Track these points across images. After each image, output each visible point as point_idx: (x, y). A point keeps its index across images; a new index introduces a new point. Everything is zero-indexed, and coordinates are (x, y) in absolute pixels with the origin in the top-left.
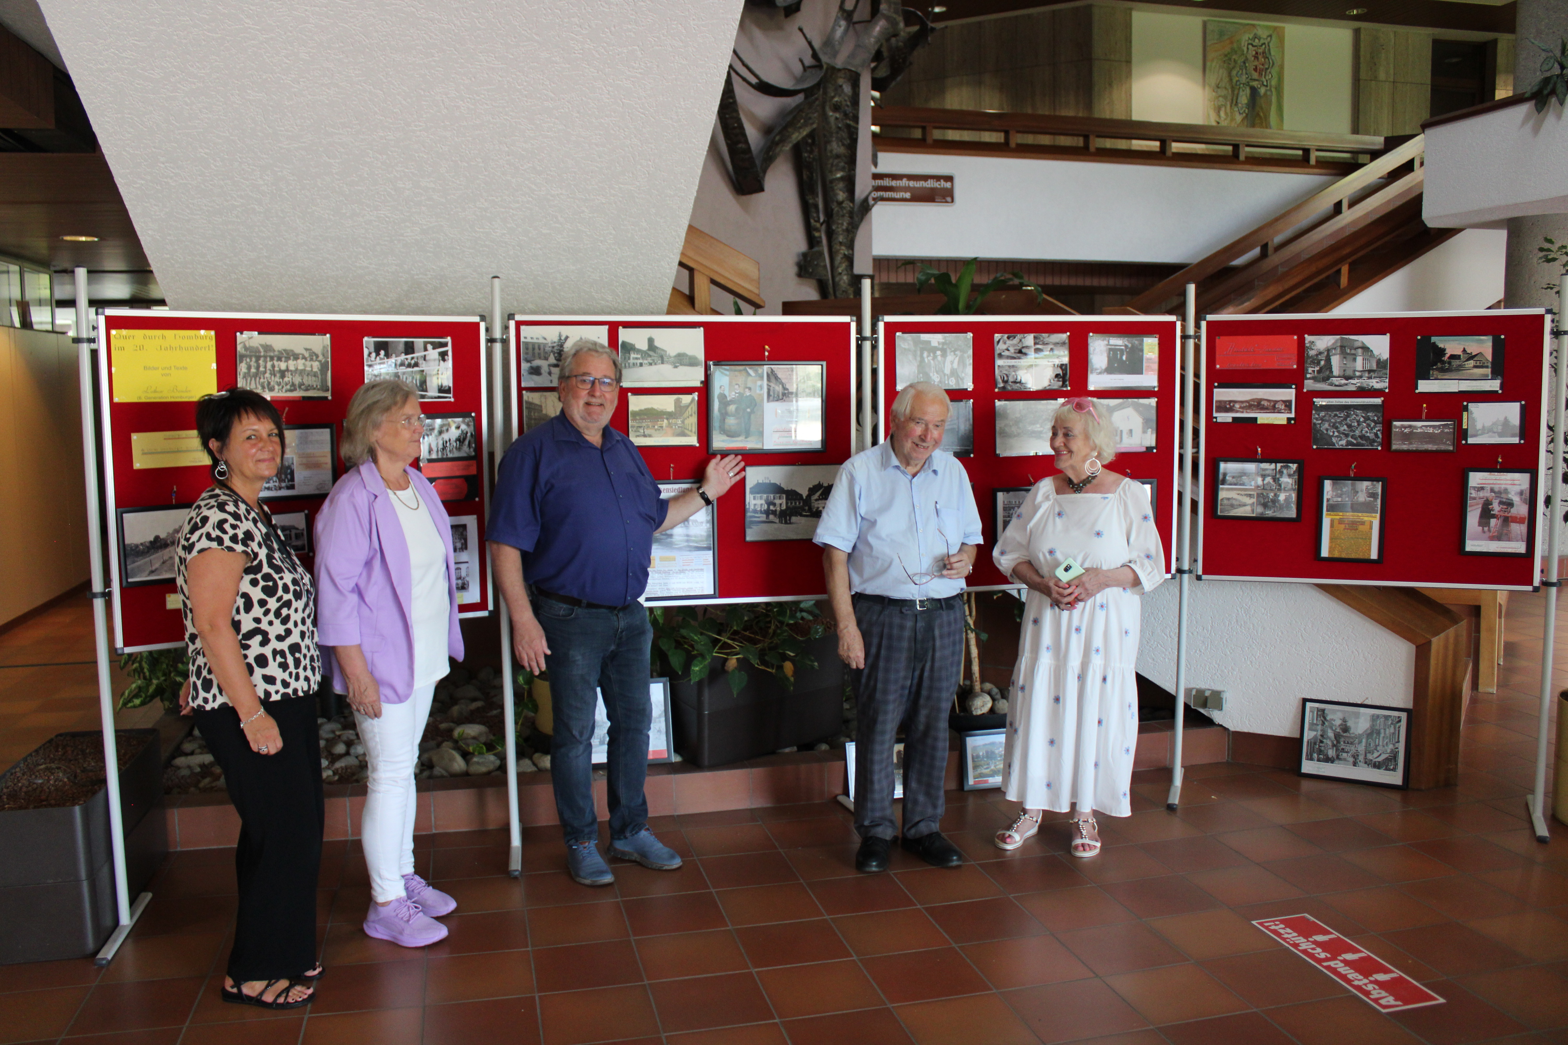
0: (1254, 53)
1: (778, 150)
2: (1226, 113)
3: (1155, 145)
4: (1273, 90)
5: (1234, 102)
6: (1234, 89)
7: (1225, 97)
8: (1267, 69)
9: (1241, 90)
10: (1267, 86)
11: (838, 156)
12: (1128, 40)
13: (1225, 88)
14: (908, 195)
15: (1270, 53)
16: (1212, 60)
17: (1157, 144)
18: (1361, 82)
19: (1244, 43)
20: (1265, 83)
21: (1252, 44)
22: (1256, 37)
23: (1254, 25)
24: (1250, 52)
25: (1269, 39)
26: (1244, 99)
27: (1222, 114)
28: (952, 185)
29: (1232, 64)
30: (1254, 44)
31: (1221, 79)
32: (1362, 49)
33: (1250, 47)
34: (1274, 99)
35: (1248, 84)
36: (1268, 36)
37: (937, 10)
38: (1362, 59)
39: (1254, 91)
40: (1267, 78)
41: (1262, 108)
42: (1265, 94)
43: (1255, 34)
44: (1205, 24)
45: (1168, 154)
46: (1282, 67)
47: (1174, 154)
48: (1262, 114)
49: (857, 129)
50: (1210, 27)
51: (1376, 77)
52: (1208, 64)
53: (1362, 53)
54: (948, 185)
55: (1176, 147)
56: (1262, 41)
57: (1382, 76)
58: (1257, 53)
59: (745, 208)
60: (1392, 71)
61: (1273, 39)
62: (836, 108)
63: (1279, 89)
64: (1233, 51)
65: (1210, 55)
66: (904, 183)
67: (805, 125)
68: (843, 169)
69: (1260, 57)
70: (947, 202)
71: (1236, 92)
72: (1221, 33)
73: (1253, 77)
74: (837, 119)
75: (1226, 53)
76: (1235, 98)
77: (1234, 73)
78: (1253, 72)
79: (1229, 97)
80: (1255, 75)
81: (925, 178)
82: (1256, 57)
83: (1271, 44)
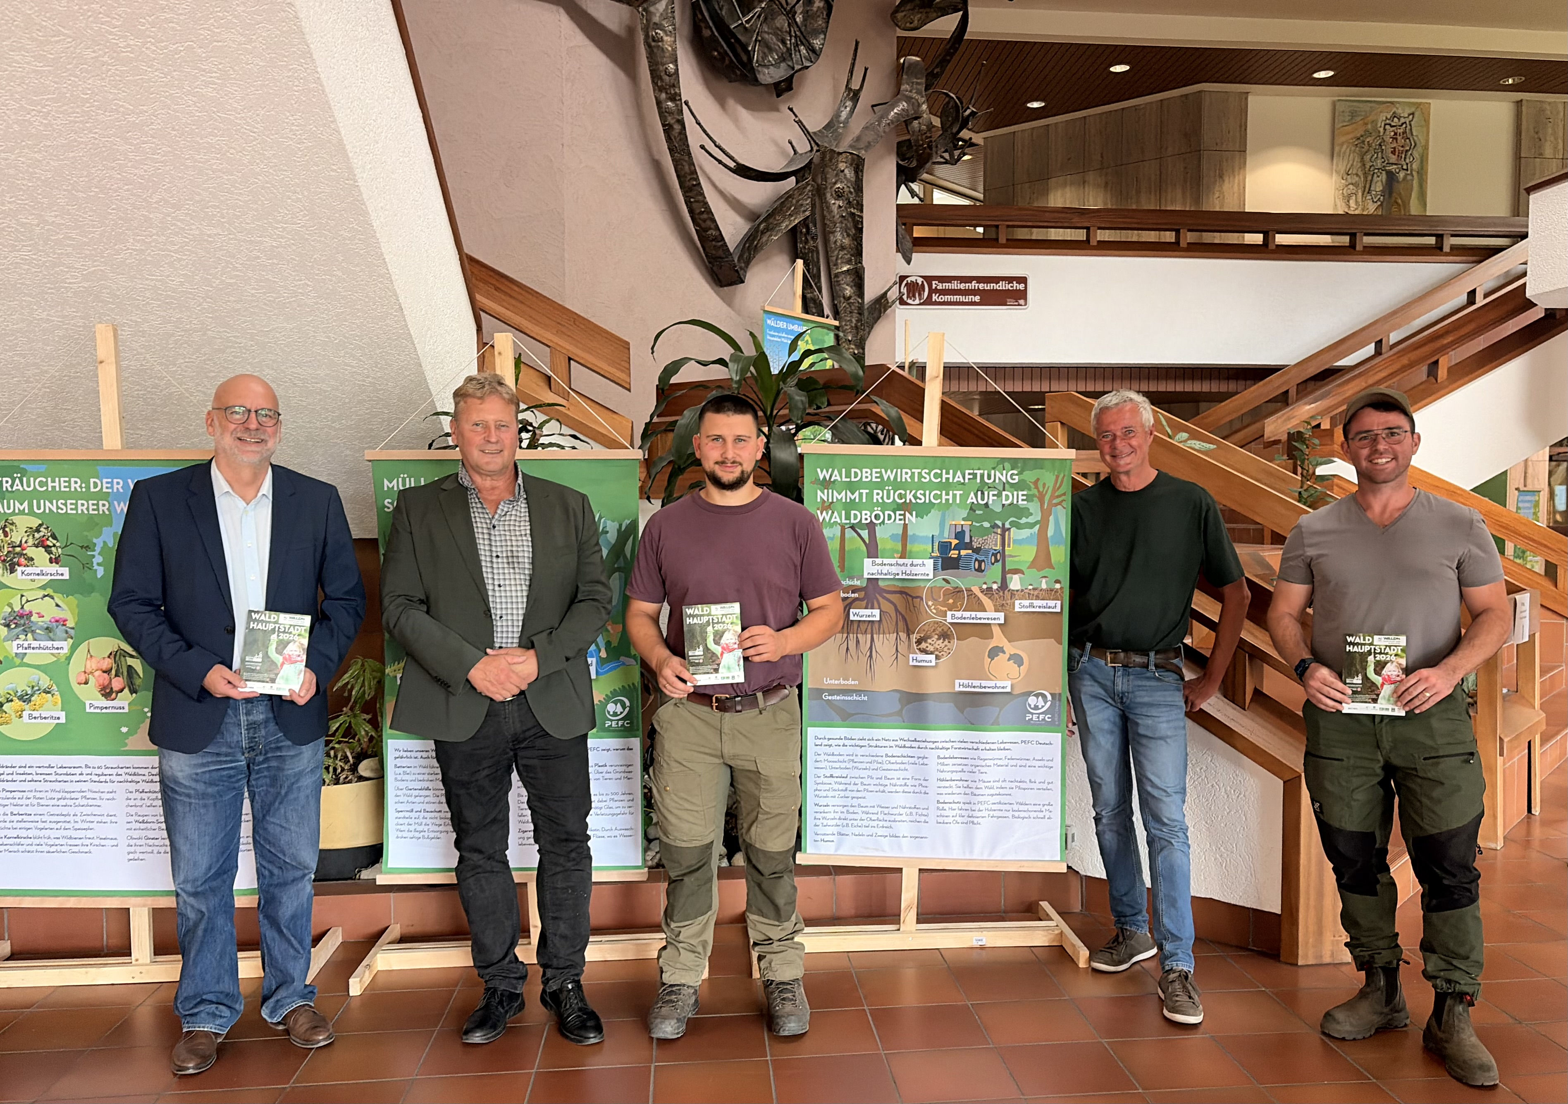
0: (1393, 134)
1: (764, 239)
2: (1357, 202)
3: (1257, 238)
4: (1414, 173)
5: (1367, 190)
6: (1368, 174)
7: (1355, 185)
8: (1407, 151)
9: (1375, 175)
10: (1407, 170)
11: (843, 248)
12: (1243, 127)
13: (1357, 175)
14: (977, 299)
15: (1412, 135)
16: (1342, 145)
17: (1261, 236)
18: (1523, 160)
19: (1380, 124)
20: (1405, 167)
21: (1390, 124)
22: (1394, 116)
23: (1392, 103)
24: (1387, 133)
25: (1411, 117)
26: (1378, 187)
27: (1352, 203)
28: (1026, 287)
29: (1366, 147)
30: (1393, 124)
31: (1352, 165)
32: (1524, 123)
33: (1388, 127)
34: (1415, 183)
35: (1383, 169)
36: (1409, 115)
37: (1035, 105)
38: (1523, 134)
39: (1391, 176)
40: (1408, 161)
41: (1400, 194)
42: (1405, 178)
43: (1394, 113)
44: (1334, 104)
45: (1271, 247)
46: (1426, 148)
47: (1277, 246)
48: (1400, 201)
49: (862, 217)
50: (1340, 107)
51: (1541, 154)
52: (1337, 149)
53: (1524, 127)
54: (1021, 287)
55: (1282, 239)
56: (1402, 120)
57: (1548, 152)
58: (1396, 134)
59: (729, 302)
60: (1560, 146)
61: (1416, 115)
62: (839, 195)
63: (1422, 173)
64: (1368, 133)
65: (1340, 139)
66: (974, 285)
67: (796, 213)
68: (849, 262)
69: (1399, 138)
70: (1019, 305)
71: (1369, 178)
72: (1353, 114)
73: (1391, 161)
74: (840, 207)
75: (1359, 135)
76: (1368, 186)
77: (1367, 157)
78: (1391, 155)
79: (1361, 185)
80: (1393, 159)
81: (996, 280)
82: (1395, 139)
83: (1412, 123)
